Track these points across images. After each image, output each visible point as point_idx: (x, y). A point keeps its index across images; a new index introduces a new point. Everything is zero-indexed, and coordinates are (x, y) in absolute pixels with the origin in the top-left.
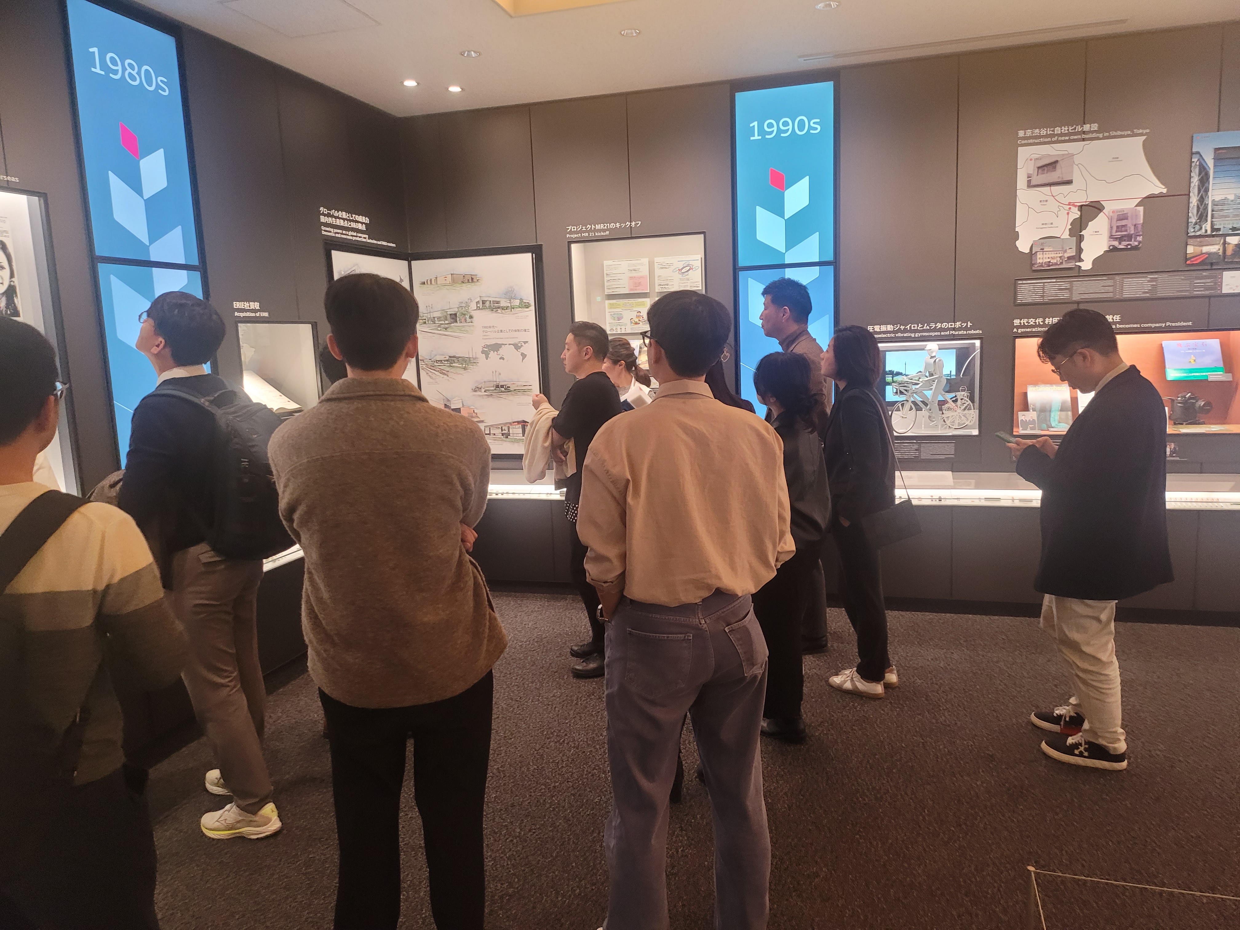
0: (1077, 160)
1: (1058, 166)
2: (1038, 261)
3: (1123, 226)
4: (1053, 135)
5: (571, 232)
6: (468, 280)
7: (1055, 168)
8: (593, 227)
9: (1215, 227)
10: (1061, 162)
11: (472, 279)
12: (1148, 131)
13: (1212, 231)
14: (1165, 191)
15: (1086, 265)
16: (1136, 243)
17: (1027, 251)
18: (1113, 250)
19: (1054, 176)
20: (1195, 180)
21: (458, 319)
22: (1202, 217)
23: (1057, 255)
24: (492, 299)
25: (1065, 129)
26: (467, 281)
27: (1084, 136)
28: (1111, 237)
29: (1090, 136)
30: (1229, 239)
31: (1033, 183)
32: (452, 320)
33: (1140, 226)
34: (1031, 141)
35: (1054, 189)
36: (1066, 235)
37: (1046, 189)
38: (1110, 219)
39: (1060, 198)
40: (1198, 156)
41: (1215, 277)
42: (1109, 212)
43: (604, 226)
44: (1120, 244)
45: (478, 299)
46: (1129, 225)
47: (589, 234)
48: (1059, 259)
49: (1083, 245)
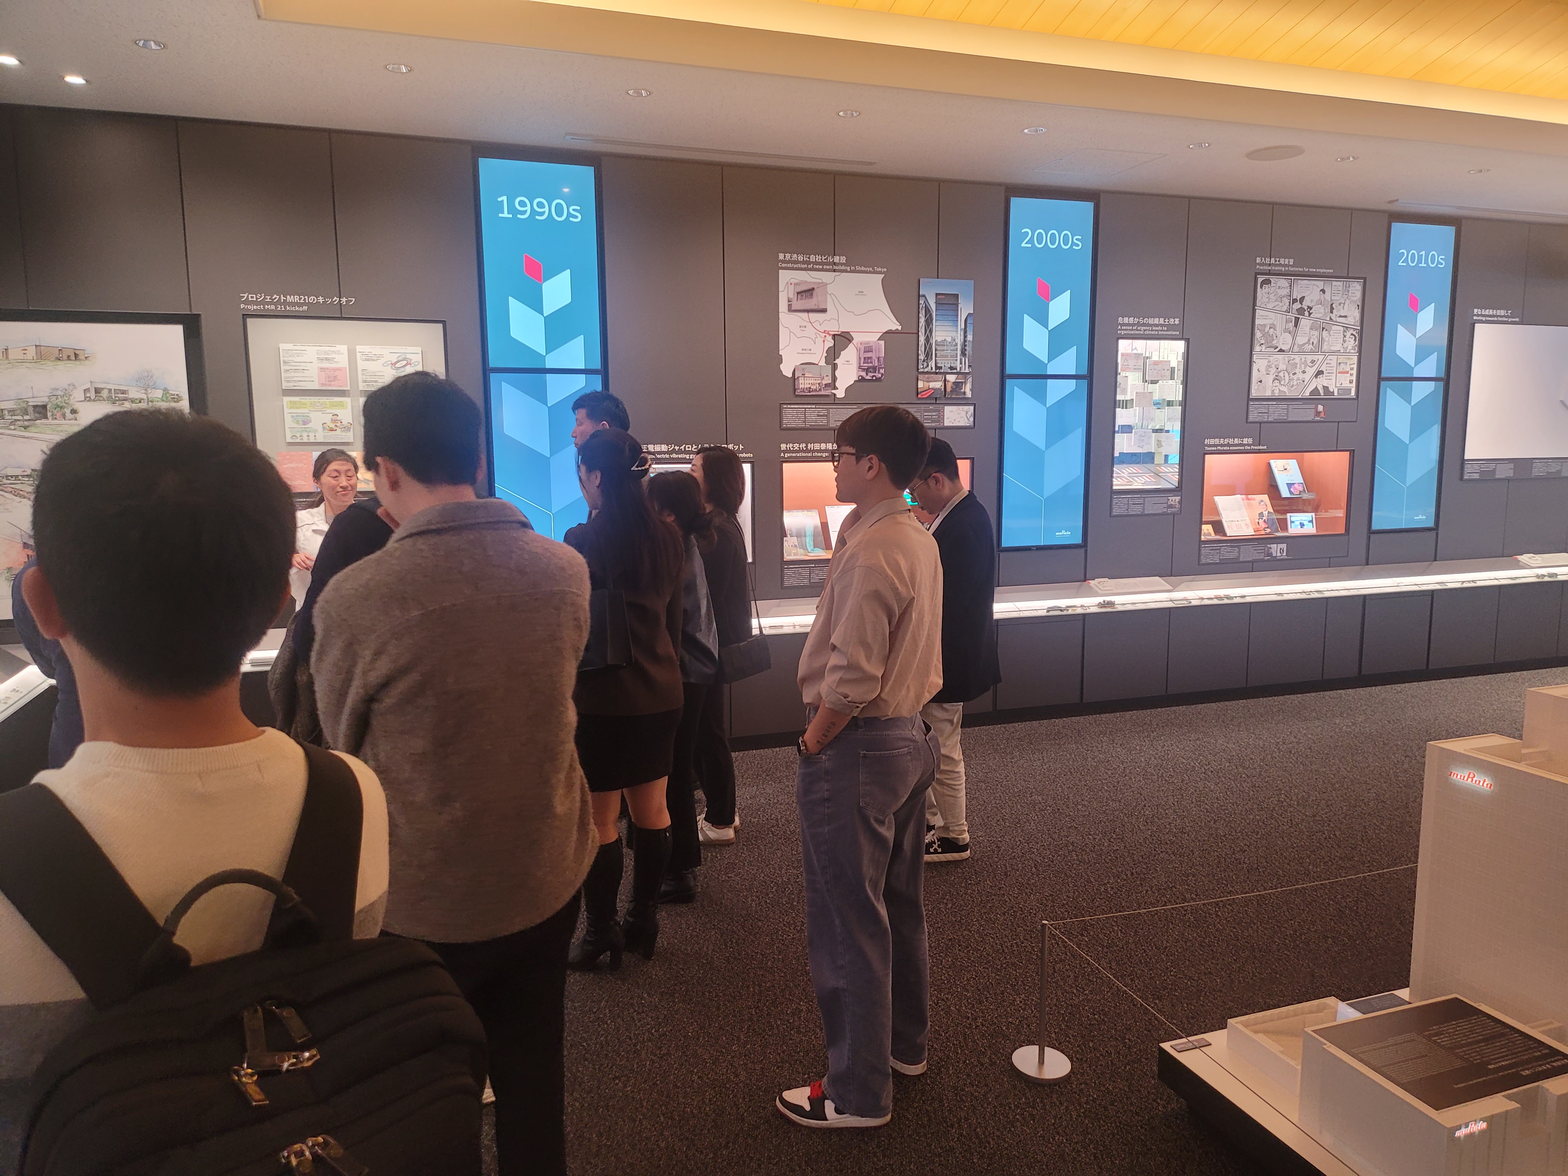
0: (830, 289)
1: (814, 293)
2: (801, 386)
3: (869, 358)
4: (809, 263)
5: (247, 302)
6: (69, 357)
7: (812, 295)
8: (282, 298)
9: (938, 365)
10: (816, 290)
11: (76, 355)
12: (885, 270)
13: (936, 369)
14: (900, 328)
15: (840, 393)
16: (880, 376)
17: (789, 375)
18: (862, 380)
19: (810, 304)
20: (922, 320)
21: (49, 414)
22: (928, 355)
23: (815, 382)
24: (113, 387)
25: (818, 258)
26: (65, 357)
27: (835, 267)
28: (860, 367)
29: (840, 267)
30: (949, 377)
31: (793, 308)
32: (37, 415)
33: (882, 359)
34: (790, 265)
35: (811, 315)
36: (823, 363)
37: (804, 315)
38: (858, 350)
39: (816, 325)
40: (924, 298)
41: (939, 411)
42: (857, 343)
43: (300, 299)
44: (867, 374)
45: (88, 386)
46: (874, 357)
47: (276, 308)
48: (818, 385)
49: (837, 373)
